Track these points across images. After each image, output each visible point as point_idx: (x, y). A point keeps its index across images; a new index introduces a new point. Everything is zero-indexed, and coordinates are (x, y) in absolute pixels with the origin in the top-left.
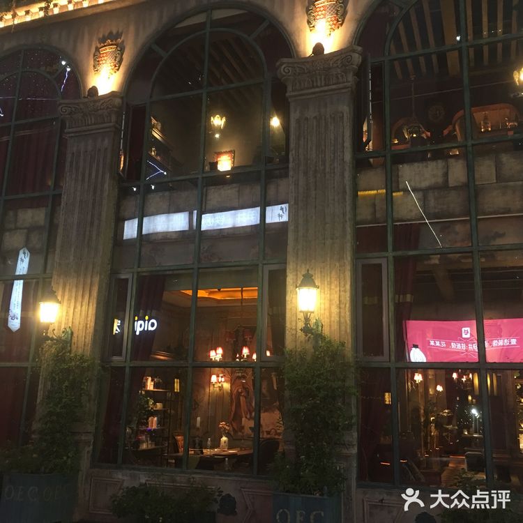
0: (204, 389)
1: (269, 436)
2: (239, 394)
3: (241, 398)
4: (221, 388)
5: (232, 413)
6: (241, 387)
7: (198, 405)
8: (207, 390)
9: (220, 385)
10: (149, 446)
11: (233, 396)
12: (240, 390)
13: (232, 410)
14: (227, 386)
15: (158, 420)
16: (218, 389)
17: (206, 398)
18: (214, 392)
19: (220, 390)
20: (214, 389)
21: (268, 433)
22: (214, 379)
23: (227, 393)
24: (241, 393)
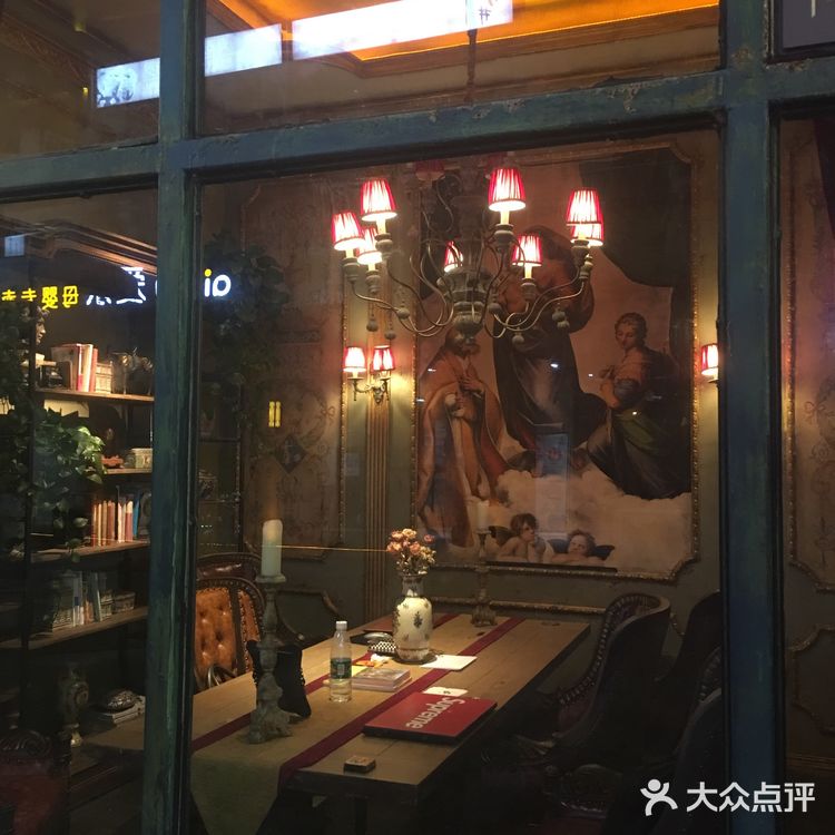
0: (322, 399)
1: (561, 559)
2: (447, 413)
3: (456, 426)
4: (381, 394)
5: (425, 479)
6: (455, 386)
7: (304, 454)
8: (333, 403)
9: (379, 384)
10: (104, 615)
11: (427, 422)
12: (450, 400)
13: (421, 468)
14: (402, 386)
15: (141, 511)
16: (370, 397)
17: (330, 430)
18: (358, 408)
19: (379, 400)
20: (357, 400)
21: (560, 548)
22: (354, 360)
23: (404, 408)
24: (455, 407)
